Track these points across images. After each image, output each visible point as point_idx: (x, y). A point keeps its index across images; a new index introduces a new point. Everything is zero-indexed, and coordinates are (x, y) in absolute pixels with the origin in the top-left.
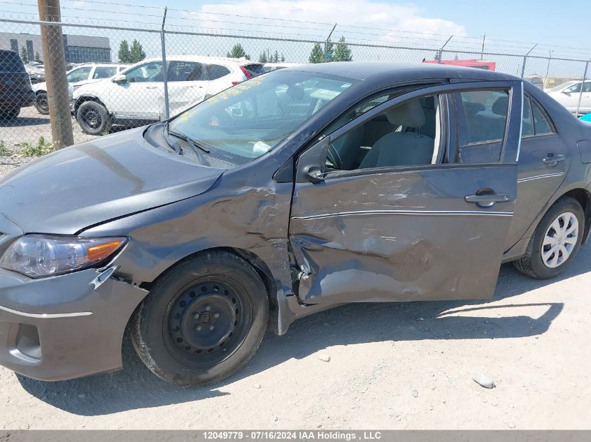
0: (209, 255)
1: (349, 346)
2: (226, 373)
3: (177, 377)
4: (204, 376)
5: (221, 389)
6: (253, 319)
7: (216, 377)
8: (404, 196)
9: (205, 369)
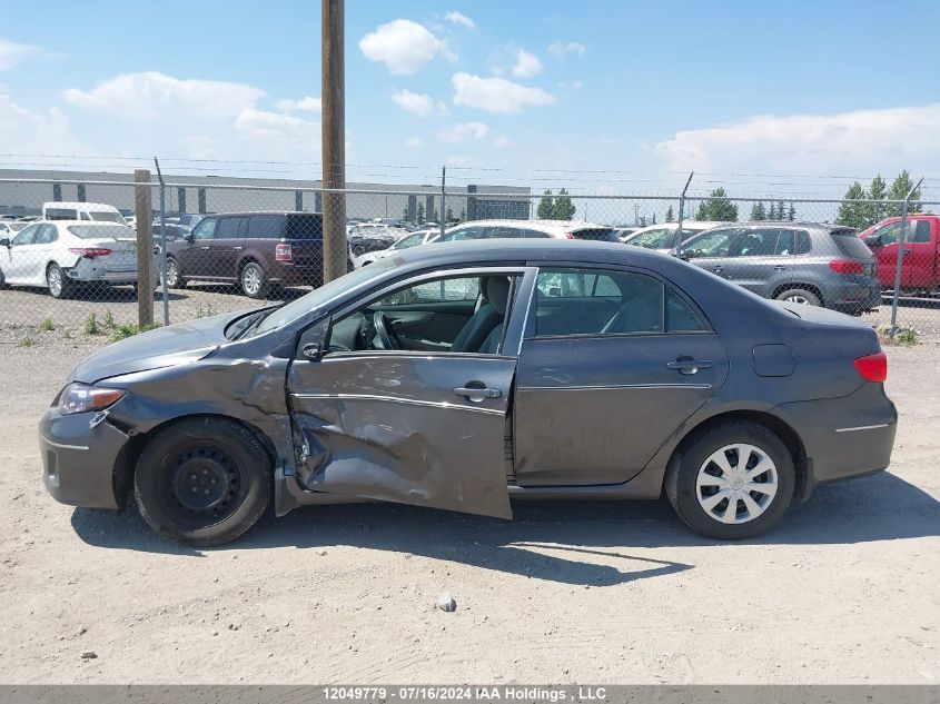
0: (207, 420)
1: (363, 549)
2: (213, 538)
3: (163, 528)
4: (189, 535)
5: (204, 553)
6: (247, 493)
7: (201, 539)
8: (398, 383)
9: (192, 528)
